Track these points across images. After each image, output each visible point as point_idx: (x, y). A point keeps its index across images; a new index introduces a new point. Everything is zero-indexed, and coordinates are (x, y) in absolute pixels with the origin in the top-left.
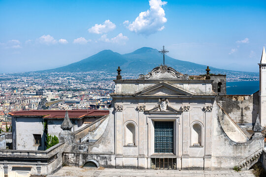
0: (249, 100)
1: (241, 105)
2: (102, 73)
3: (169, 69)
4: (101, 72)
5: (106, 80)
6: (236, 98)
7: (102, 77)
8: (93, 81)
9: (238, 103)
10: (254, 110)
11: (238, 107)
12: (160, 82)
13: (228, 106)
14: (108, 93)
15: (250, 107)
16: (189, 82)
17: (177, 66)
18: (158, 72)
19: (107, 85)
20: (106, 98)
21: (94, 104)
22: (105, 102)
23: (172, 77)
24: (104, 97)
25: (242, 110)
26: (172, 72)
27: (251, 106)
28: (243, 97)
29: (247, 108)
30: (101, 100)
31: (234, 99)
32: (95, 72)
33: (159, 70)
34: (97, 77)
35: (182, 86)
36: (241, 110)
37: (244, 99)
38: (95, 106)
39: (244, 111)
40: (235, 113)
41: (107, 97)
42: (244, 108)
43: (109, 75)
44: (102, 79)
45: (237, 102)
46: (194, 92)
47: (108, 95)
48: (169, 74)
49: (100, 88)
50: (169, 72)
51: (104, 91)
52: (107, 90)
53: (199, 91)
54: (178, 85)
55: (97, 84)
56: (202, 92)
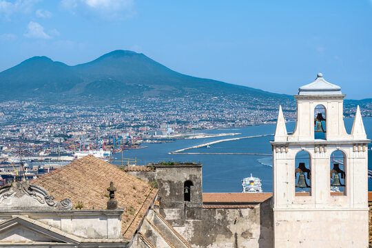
0: (250, 217)
1: (233, 228)
2: (29, 107)
3: (30, 189)
4: (27, 104)
5: (38, 120)
6: (223, 214)
7: (30, 114)
8: (9, 123)
9: (228, 223)
10: (261, 237)
11: (227, 233)
12: (14, 216)
13: (206, 231)
14: (41, 149)
15: (252, 231)
16: (72, 215)
17: (186, 89)
18: (8, 195)
19: (40, 132)
20: (36, 161)
21: (12, 174)
22: (35, 167)
23: (37, 204)
24: (33, 158)
25: (236, 238)
26: (37, 194)
27: (256, 230)
28: (237, 211)
29: (247, 234)
30: (26, 165)
31: (218, 216)
32: (14, 104)
33: (11, 190)
34: (19, 115)
35: (57, 222)
36: (233, 239)
37: (241, 215)
38: (11, 177)
39: (240, 239)
40: (221, 245)
41: (39, 158)
42: (239, 233)
43: (45, 109)
44: (29, 120)
45: (225, 222)
46: (82, 234)
47: (42, 153)
48: (32, 198)
49: (23, 139)
50: (31, 194)
51: (32, 144)
52: (38, 142)
53: (92, 234)
54: (51, 221)
55: (18, 130)
56: (99, 236)
